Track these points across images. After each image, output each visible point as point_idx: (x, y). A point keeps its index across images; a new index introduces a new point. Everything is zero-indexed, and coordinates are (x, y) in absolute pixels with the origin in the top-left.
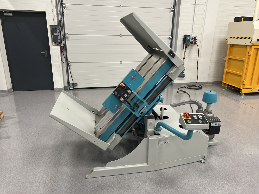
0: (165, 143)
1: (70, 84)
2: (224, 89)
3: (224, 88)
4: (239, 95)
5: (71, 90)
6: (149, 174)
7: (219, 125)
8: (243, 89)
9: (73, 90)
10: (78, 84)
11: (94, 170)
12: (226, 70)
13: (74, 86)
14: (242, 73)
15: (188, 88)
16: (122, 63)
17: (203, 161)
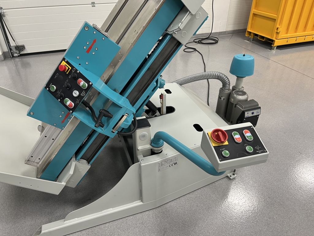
0: (171, 166)
1: (12, 48)
2: (248, 41)
3: (249, 39)
4: (270, 49)
5: (16, 57)
6: (146, 217)
7: (258, 114)
8: (276, 40)
9: (19, 57)
10: (26, 47)
11: (43, 232)
12: (253, 10)
13: (19, 51)
14: (277, 15)
15: (199, 43)
16: (95, 6)
17: (233, 177)
